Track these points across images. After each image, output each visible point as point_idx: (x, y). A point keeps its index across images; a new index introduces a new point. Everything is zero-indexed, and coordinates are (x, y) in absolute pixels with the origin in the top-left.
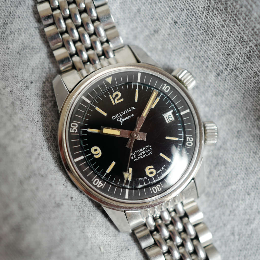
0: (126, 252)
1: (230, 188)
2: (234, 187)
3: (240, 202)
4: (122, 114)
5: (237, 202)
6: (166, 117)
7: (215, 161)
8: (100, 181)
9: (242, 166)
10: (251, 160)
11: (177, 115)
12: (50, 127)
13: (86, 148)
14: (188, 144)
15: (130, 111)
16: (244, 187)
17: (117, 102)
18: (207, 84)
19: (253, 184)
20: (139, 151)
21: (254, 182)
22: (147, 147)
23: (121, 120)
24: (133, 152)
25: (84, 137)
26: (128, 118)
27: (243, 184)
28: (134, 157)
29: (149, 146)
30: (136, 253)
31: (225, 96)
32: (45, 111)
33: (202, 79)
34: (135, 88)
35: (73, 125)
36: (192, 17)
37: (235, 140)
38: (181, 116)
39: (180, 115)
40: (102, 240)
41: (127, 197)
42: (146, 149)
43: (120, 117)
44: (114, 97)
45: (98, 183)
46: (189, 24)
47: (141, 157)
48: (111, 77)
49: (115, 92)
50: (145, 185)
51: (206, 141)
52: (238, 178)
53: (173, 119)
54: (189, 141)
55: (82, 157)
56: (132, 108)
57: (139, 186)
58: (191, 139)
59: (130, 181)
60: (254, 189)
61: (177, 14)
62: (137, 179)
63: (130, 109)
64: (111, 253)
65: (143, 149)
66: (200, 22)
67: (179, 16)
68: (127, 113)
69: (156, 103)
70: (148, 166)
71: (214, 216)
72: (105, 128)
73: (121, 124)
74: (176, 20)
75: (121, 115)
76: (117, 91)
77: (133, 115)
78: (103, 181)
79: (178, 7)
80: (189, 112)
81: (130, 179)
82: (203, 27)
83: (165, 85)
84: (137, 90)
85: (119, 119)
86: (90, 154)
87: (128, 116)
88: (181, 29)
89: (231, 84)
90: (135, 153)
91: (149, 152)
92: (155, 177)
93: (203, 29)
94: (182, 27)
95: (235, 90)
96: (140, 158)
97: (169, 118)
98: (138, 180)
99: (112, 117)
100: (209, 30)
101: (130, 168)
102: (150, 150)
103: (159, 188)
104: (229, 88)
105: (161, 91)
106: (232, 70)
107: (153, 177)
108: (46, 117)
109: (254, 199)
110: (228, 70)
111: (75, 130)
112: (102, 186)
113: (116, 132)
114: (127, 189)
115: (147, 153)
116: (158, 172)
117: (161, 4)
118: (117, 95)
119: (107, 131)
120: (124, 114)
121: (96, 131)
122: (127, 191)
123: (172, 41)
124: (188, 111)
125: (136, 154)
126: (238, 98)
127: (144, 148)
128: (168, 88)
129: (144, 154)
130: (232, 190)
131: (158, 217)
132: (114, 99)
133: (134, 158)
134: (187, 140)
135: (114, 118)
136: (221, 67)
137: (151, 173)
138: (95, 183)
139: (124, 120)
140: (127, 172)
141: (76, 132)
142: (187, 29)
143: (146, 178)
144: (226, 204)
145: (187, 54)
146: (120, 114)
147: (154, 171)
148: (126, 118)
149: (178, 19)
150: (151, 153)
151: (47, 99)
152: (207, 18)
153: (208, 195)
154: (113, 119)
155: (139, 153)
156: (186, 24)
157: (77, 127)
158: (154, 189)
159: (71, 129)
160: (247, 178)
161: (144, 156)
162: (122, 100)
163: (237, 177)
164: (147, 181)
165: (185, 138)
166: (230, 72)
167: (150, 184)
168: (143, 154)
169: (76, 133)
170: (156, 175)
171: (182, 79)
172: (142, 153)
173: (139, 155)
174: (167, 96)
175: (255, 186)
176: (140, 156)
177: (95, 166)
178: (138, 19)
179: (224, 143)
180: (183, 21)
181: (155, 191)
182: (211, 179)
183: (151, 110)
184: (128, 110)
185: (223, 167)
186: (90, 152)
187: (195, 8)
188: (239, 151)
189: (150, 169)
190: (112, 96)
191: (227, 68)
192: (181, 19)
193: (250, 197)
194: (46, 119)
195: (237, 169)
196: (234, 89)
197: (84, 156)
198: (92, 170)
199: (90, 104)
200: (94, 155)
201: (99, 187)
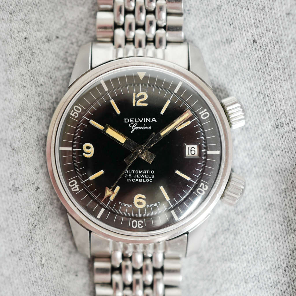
0: (74, 277)
1: (229, 264)
2: (233, 265)
3: (233, 286)
4: (137, 120)
5: (228, 285)
6: (189, 148)
7: (226, 225)
8: (77, 184)
9: (254, 246)
10: (268, 244)
11: (202, 151)
12: (54, 98)
13: (79, 140)
14: (199, 191)
15: (150, 121)
16: (245, 271)
17: (138, 104)
18: (260, 131)
19: (257, 273)
20: (137, 172)
21: (259, 272)
22: (149, 172)
23: (134, 128)
24: (130, 169)
25: (82, 127)
26: (143, 128)
27: (245, 267)
28: (128, 176)
29: (152, 172)
30: (85, 283)
31: (274, 155)
32: (56, 77)
33: (257, 122)
34: (168, 98)
35: (76, 108)
36: (276, 44)
37: (262, 212)
38: (207, 155)
39: (206, 153)
40: (50, 250)
41: (99, 216)
42: (146, 174)
44: (138, 96)
45: (75, 186)
46: (269, 50)
47: (137, 180)
48: (145, 72)
49: (142, 91)
50: (126, 213)
51: (223, 197)
52: (243, 257)
53: (196, 154)
54: (201, 188)
55: (70, 149)
56: (153, 119)
57: (119, 211)
59: (111, 201)
60: (256, 279)
61: (261, 33)
62: (120, 202)
63: (150, 119)
64: (53, 269)
65: (143, 172)
66: (282, 54)
67: (261, 35)
68: (144, 122)
69: (184, 126)
70: (140, 194)
71: (195, 287)
72: (110, 128)
73: (132, 132)
74: (256, 39)
75: (136, 122)
76: (145, 91)
77: (150, 128)
78: (81, 186)
79: (264, 25)
80: (218, 154)
81: (112, 198)
82: (283, 62)
83: (206, 110)
84: (168, 100)
85: (132, 125)
86: (81, 150)
87: (144, 126)
88: (257, 52)
89: (287, 145)
90: (132, 172)
91: (149, 179)
92: (142, 211)
93: (281, 64)
94: (260, 50)
95: (287, 154)
96: (135, 180)
97: (191, 151)
98: (121, 204)
99: (125, 119)
100: (288, 69)
101: (117, 186)
102: (151, 176)
103: (140, 224)
104: (282, 148)
105: (197, 115)
106: (293, 129)
107: (139, 209)
108: (55, 84)
109: (250, 291)
110: (290, 126)
111: (76, 115)
112: (77, 191)
113: (121, 139)
114: (104, 208)
115: (147, 178)
116: (148, 206)
117: (247, 11)
118: (142, 97)
119: (111, 132)
120: (141, 121)
121: (99, 126)
122: (103, 210)
123: (242, 62)
124: (218, 152)
125: (133, 174)
126: (288, 166)
127: (145, 172)
128: (206, 115)
129: (142, 178)
130: (229, 267)
131: (129, 257)
132: (137, 99)
133: (128, 178)
134: (200, 186)
135: (127, 121)
136: (283, 120)
137: (140, 203)
138: (72, 184)
139: (137, 128)
140: (111, 189)
141: (76, 117)
142: (264, 55)
144: (216, 281)
145: (252, 85)
146: (136, 119)
147: (144, 203)
148: (140, 128)
149: (259, 38)
150: (151, 180)
151: (66, 64)
152: (292, 53)
153: (200, 259)
154: (125, 122)
155: (137, 174)
156: (266, 49)
157: (80, 112)
158: (135, 223)
159: (73, 111)
160: (254, 263)
161: (141, 180)
163: (242, 255)
164: (130, 210)
165: (199, 182)
166: (291, 131)
167: (133, 215)
168: (140, 178)
169: (76, 119)
170: (144, 208)
171: (230, 112)
172: (140, 176)
173: (135, 176)
174: (201, 123)
175: (258, 277)
176: (135, 178)
177: (79, 166)
178: (214, 17)
179: (248, 209)
180: (263, 44)
181: (134, 225)
182: (212, 243)
183: (174, 130)
184: (147, 119)
185: (232, 236)
186: (81, 147)
187: (283, 35)
188: (259, 228)
189: (140, 198)
190: (136, 95)
191: (289, 123)
192: (263, 41)
193: (246, 286)
194: (53, 86)
195: (247, 247)
196: (288, 152)
197: (72, 149)
198: (75, 168)
199: (106, 93)
200: (84, 152)
201: (73, 190)
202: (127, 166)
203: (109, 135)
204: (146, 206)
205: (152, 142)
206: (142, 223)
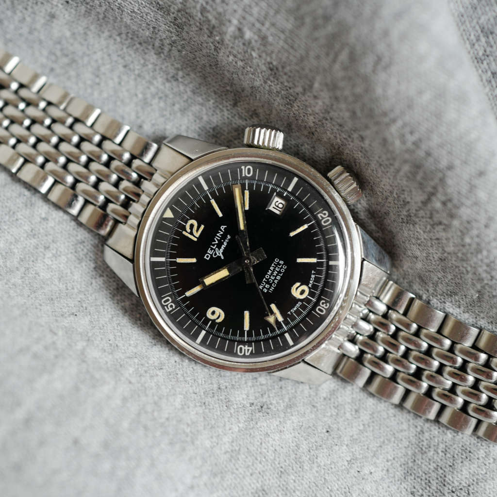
4: (214, 245)
6: (273, 207)
8: (245, 346)
11: (285, 195)
13: (199, 318)
14: (325, 222)
15: (222, 233)
17: (198, 235)
20: (267, 277)
22: (275, 264)
23: (219, 254)
24: (260, 283)
25: (188, 307)
26: (225, 244)
28: (266, 288)
29: (277, 260)
34: (208, 200)
35: (165, 302)
38: (292, 193)
39: (289, 192)
41: (291, 343)
42: (275, 268)
43: (215, 250)
44: (189, 231)
45: (245, 350)
47: (276, 281)
48: (168, 209)
49: (186, 223)
50: (305, 313)
53: (283, 202)
54: (323, 218)
55: (203, 333)
56: (221, 228)
57: (298, 319)
58: (325, 214)
59: (282, 321)
62: (289, 313)
63: (219, 231)
65: (271, 270)
68: (219, 239)
69: (248, 199)
70: (292, 286)
72: (205, 279)
73: (223, 258)
75: (214, 248)
76: (188, 220)
78: (249, 343)
80: (298, 181)
81: (280, 319)
83: (243, 167)
84: (211, 201)
85: (216, 254)
86: (211, 322)
87: (223, 242)
90: (265, 281)
91: (282, 268)
92: (311, 294)
96: (275, 283)
97: (278, 207)
98: (291, 312)
99: (205, 257)
101: (271, 305)
102: (280, 265)
103: (325, 304)
105: (243, 179)
107: (308, 296)
111: (171, 306)
112: (252, 350)
113: (224, 273)
114: (285, 332)
115: (280, 270)
116: (310, 285)
118: (192, 226)
119: (209, 280)
120: (217, 242)
121: (197, 289)
122: (287, 335)
124: (296, 180)
125: (268, 282)
127: (272, 268)
128: (249, 170)
129: (277, 275)
131: (355, 334)
132: (191, 233)
133: (268, 289)
134: (321, 218)
135: (207, 257)
137: (302, 292)
138: (241, 352)
139: (221, 251)
140: (270, 314)
141: (174, 307)
143: (300, 303)
146: (211, 246)
147: (304, 287)
148: (223, 247)
150: (285, 267)
154: (208, 259)
155: (270, 278)
157: (171, 300)
158: (319, 310)
159: (166, 307)
161: (278, 278)
162: (203, 227)
164: (303, 307)
165: (316, 218)
167: (310, 307)
168: (276, 276)
169: (176, 308)
170: (310, 292)
171: (261, 143)
172: (274, 276)
173: (271, 281)
174: (254, 180)
176: (273, 282)
177: (227, 333)
181: (322, 311)
183: (246, 213)
184: (218, 235)
186: (208, 320)
189: (297, 289)
190: (187, 232)
197: (205, 330)
198: (226, 339)
199: (167, 262)
200: (215, 320)
201: (248, 354)
202: (255, 283)
203: (212, 284)
204: (309, 288)
205: (245, 244)
206: (324, 301)
